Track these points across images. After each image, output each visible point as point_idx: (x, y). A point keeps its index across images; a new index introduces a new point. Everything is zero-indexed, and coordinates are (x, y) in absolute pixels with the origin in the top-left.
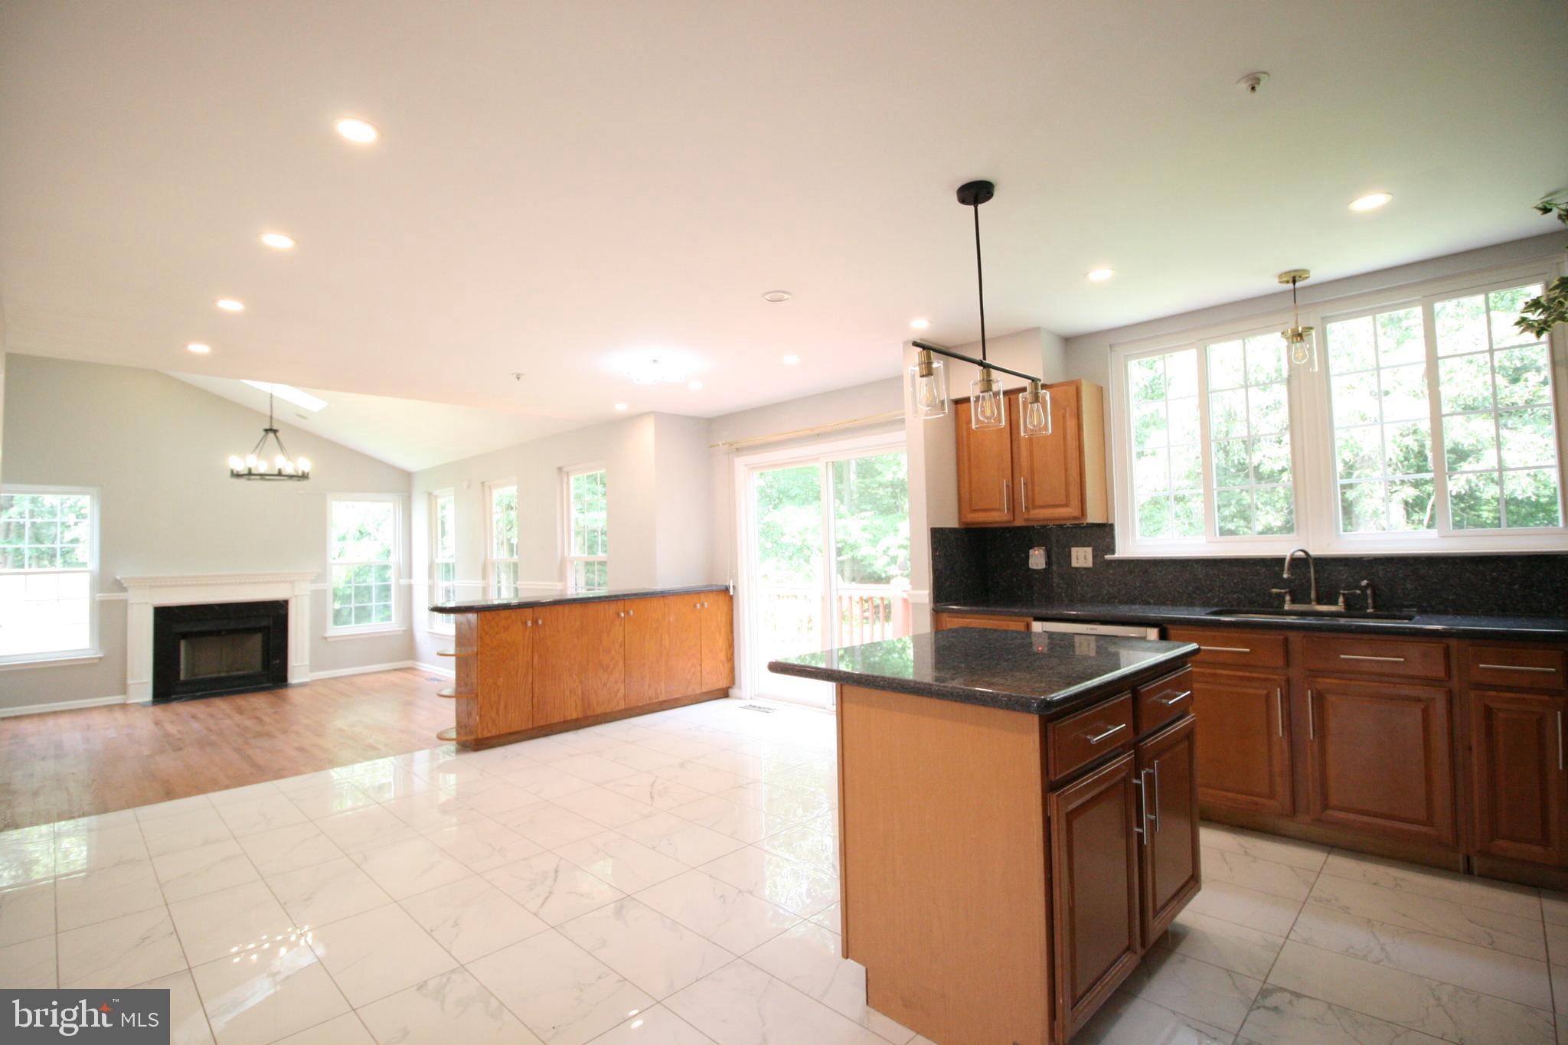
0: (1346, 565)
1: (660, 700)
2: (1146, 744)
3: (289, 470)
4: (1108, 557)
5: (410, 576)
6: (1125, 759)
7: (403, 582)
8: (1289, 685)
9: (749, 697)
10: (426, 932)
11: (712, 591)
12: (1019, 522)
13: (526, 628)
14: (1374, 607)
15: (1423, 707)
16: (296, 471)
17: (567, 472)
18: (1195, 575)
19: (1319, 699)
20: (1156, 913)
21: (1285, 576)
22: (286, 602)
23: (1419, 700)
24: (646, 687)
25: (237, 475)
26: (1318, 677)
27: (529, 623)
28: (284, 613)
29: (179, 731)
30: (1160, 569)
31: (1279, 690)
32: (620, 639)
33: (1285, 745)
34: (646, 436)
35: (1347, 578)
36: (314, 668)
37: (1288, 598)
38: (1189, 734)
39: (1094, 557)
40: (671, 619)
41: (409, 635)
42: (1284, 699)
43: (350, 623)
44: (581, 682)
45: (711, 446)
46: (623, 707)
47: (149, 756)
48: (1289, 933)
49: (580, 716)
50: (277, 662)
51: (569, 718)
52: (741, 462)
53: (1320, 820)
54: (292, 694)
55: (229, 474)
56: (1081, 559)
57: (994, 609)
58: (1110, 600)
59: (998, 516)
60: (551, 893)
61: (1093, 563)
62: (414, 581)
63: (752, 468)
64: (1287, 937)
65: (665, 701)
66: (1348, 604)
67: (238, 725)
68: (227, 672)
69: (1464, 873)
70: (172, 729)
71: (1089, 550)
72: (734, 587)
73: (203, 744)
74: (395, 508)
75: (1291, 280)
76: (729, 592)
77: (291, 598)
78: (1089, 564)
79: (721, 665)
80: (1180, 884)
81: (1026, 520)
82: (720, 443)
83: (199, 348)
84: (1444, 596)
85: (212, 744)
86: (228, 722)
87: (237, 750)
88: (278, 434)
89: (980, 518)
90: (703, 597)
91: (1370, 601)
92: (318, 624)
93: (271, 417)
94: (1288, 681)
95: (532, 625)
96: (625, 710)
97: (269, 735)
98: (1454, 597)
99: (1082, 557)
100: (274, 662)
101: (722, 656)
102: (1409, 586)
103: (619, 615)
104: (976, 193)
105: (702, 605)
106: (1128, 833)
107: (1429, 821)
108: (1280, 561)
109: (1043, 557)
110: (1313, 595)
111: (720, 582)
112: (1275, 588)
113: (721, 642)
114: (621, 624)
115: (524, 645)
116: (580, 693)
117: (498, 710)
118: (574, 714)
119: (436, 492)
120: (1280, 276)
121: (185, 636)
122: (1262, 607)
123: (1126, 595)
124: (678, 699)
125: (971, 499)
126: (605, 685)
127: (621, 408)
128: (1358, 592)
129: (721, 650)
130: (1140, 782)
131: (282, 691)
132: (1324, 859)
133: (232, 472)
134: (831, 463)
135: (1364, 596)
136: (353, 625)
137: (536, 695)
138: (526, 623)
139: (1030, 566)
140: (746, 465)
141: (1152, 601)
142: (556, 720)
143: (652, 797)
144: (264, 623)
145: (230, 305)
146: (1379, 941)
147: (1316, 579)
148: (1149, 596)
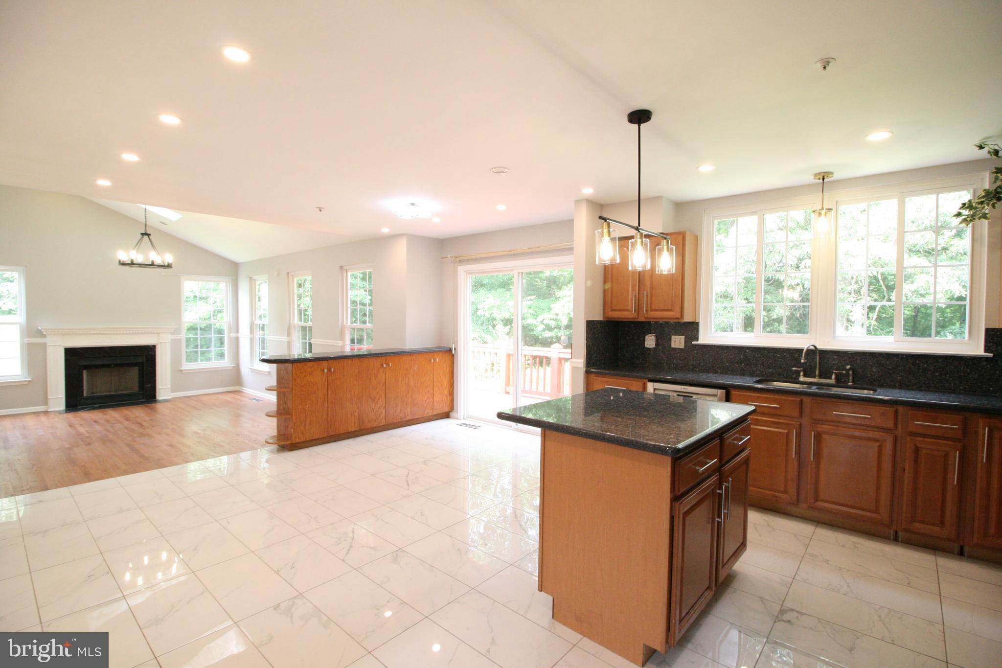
0: (838, 355)
1: (407, 419)
2: (724, 469)
3: (158, 261)
4: (694, 343)
5: (237, 332)
6: (714, 479)
7: (233, 335)
8: (801, 427)
9: (462, 418)
10: (275, 572)
11: (441, 351)
12: (641, 319)
13: (323, 375)
14: (852, 382)
15: (878, 445)
16: (163, 262)
17: (346, 270)
18: (746, 357)
19: (818, 437)
20: (723, 566)
21: (802, 361)
22: (154, 347)
23: (876, 440)
24: (399, 411)
25: (122, 264)
26: (818, 424)
27: (326, 371)
28: (153, 353)
29: (86, 431)
30: (726, 352)
31: (795, 430)
32: (383, 380)
33: (796, 464)
34: (401, 249)
35: (838, 363)
36: (173, 391)
37: (802, 374)
38: (746, 461)
39: (686, 342)
40: (415, 369)
41: (237, 370)
42: (797, 436)
43: (198, 362)
44: (358, 408)
45: (443, 258)
46: (384, 424)
47: (69, 449)
48: (795, 576)
49: (357, 429)
50: (149, 385)
51: (350, 431)
52: (461, 269)
53: (812, 508)
54: (158, 406)
55: (118, 262)
56: (677, 342)
57: (624, 373)
58: (693, 369)
59: (628, 313)
60: (351, 546)
61: (685, 346)
62: (240, 335)
63: (469, 273)
64: (794, 578)
65: (410, 420)
66: (837, 379)
67: (126, 428)
68: (116, 391)
69: (894, 540)
70: (82, 430)
71: (683, 338)
72: (455, 349)
73: (104, 440)
74: (227, 286)
75: (822, 178)
76: (452, 352)
77: (157, 344)
78: (682, 346)
79: (445, 398)
80: (736, 547)
81: (646, 318)
82: (449, 256)
83: (104, 183)
84: (894, 377)
85: (111, 441)
86: (118, 426)
87: (129, 445)
88: (150, 237)
89: (616, 315)
90: (435, 355)
91: (851, 378)
92: (176, 361)
93: (146, 225)
94: (801, 425)
95: (327, 371)
96: (385, 425)
97: (149, 435)
98: (900, 378)
99: (678, 342)
100: (147, 386)
101: (446, 392)
102: (874, 370)
103: (382, 365)
104: (640, 117)
105: (435, 360)
106: (713, 523)
107: (877, 511)
108: (800, 351)
109: (654, 341)
110: (817, 373)
111: (446, 345)
112: (794, 367)
113: (446, 383)
114: (383, 372)
115: (322, 385)
116: (357, 415)
117: (305, 425)
118: (352, 428)
119: (255, 277)
120: (815, 175)
121: (86, 367)
122: (786, 378)
123: (703, 366)
124: (418, 418)
125: (611, 303)
126: (373, 410)
127: (385, 230)
128: (844, 372)
129: (446, 389)
130: (721, 492)
131: (153, 405)
132: (813, 530)
133: (120, 261)
134: (521, 273)
135: (847, 375)
136: (199, 362)
137: (329, 416)
138: (323, 370)
139: (646, 346)
140: (465, 271)
141: (719, 371)
142: (342, 431)
143: (408, 484)
144: (140, 360)
145: (130, 157)
146: (846, 581)
147: (819, 363)
148: (718, 367)
